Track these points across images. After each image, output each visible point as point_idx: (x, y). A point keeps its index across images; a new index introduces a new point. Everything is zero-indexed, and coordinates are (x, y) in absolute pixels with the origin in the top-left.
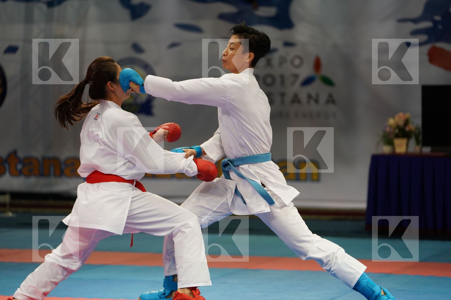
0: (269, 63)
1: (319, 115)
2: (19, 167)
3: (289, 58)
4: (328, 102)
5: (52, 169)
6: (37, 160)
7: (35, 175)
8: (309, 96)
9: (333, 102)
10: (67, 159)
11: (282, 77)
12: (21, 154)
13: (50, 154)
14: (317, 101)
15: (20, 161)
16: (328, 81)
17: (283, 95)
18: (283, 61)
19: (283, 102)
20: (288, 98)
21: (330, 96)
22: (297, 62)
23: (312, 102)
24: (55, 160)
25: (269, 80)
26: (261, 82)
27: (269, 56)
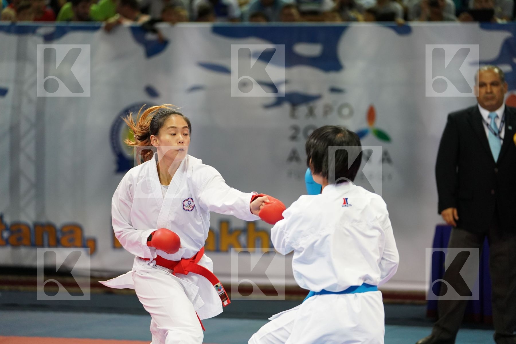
0: (311, 112)
2: (6, 234)
3: (336, 108)
4: (383, 161)
5: (46, 237)
6: (27, 226)
7: (25, 245)
9: (389, 161)
10: (65, 226)
12: (8, 220)
13: (43, 220)
15: (7, 228)
16: (382, 136)
18: (328, 110)
21: (386, 153)
22: (346, 111)
24: (49, 227)
26: (301, 135)
27: (312, 104)
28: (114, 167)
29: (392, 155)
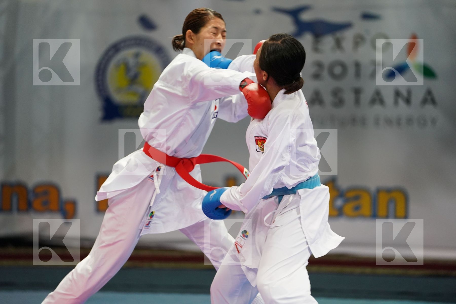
0: (338, 44)
1: (410, 121)
3: (369, 38)
4: (424, 101)
5: (15, 200)
8: (397, 94)
9: (433, 102)
10: (38, 186)
11: (357, 65)
13: (13, 179)
14: (408, 101)
17: (357, 92)
18: (359, 40)
19: (357, 101)
20: (367, 96)
21: (429, 92)
23: (401, 102)
24: (20, 188)
25: (338, 70)
26: (325, 74)
27: (339, 35)
28: (99, 114)
29: (436, 94)
